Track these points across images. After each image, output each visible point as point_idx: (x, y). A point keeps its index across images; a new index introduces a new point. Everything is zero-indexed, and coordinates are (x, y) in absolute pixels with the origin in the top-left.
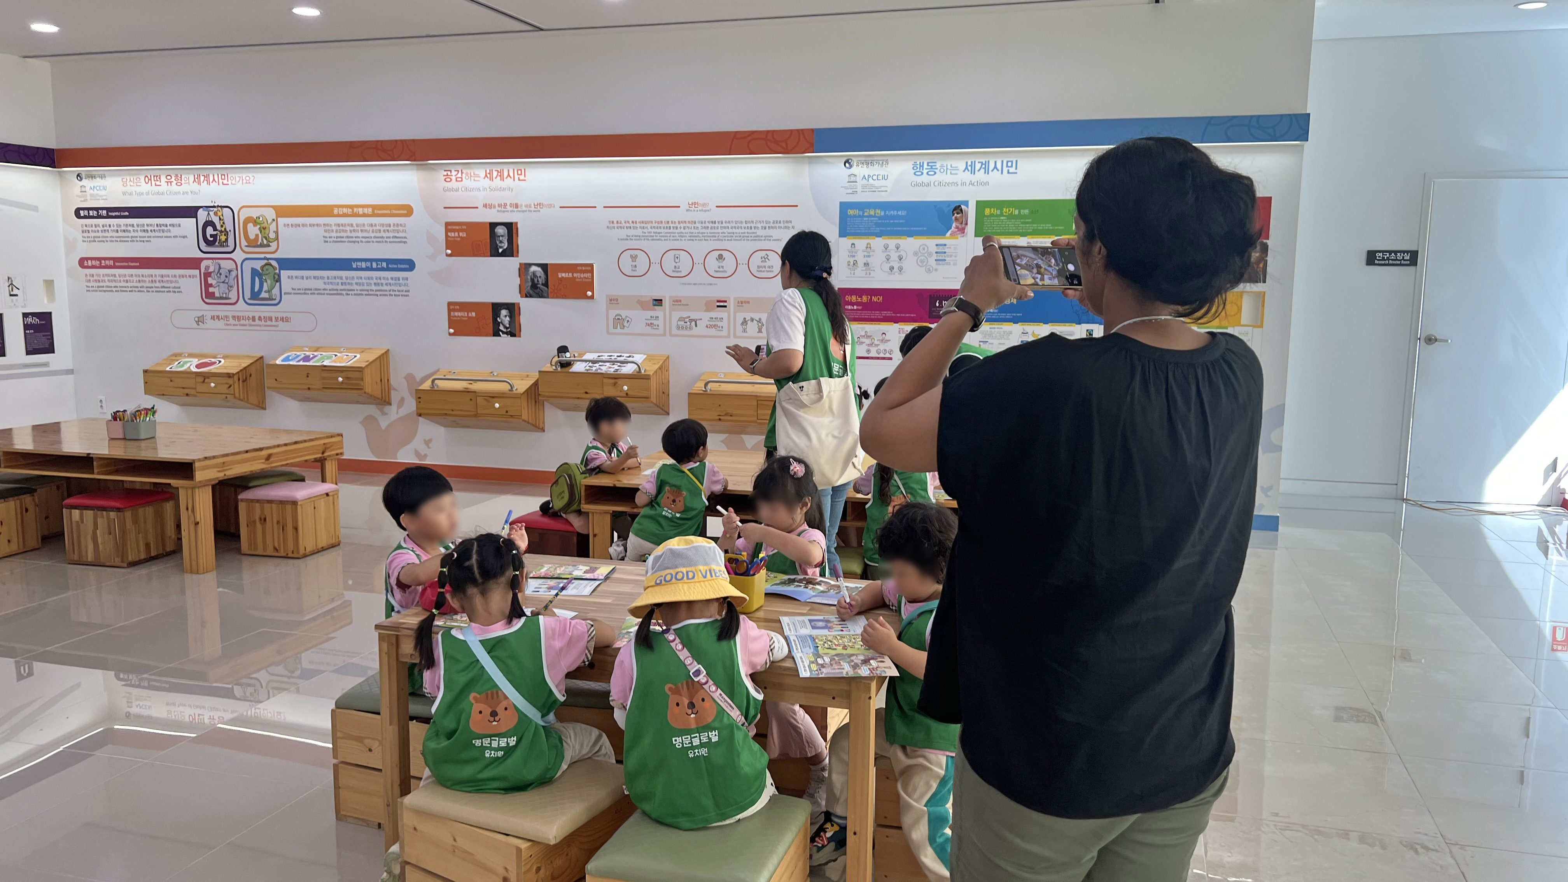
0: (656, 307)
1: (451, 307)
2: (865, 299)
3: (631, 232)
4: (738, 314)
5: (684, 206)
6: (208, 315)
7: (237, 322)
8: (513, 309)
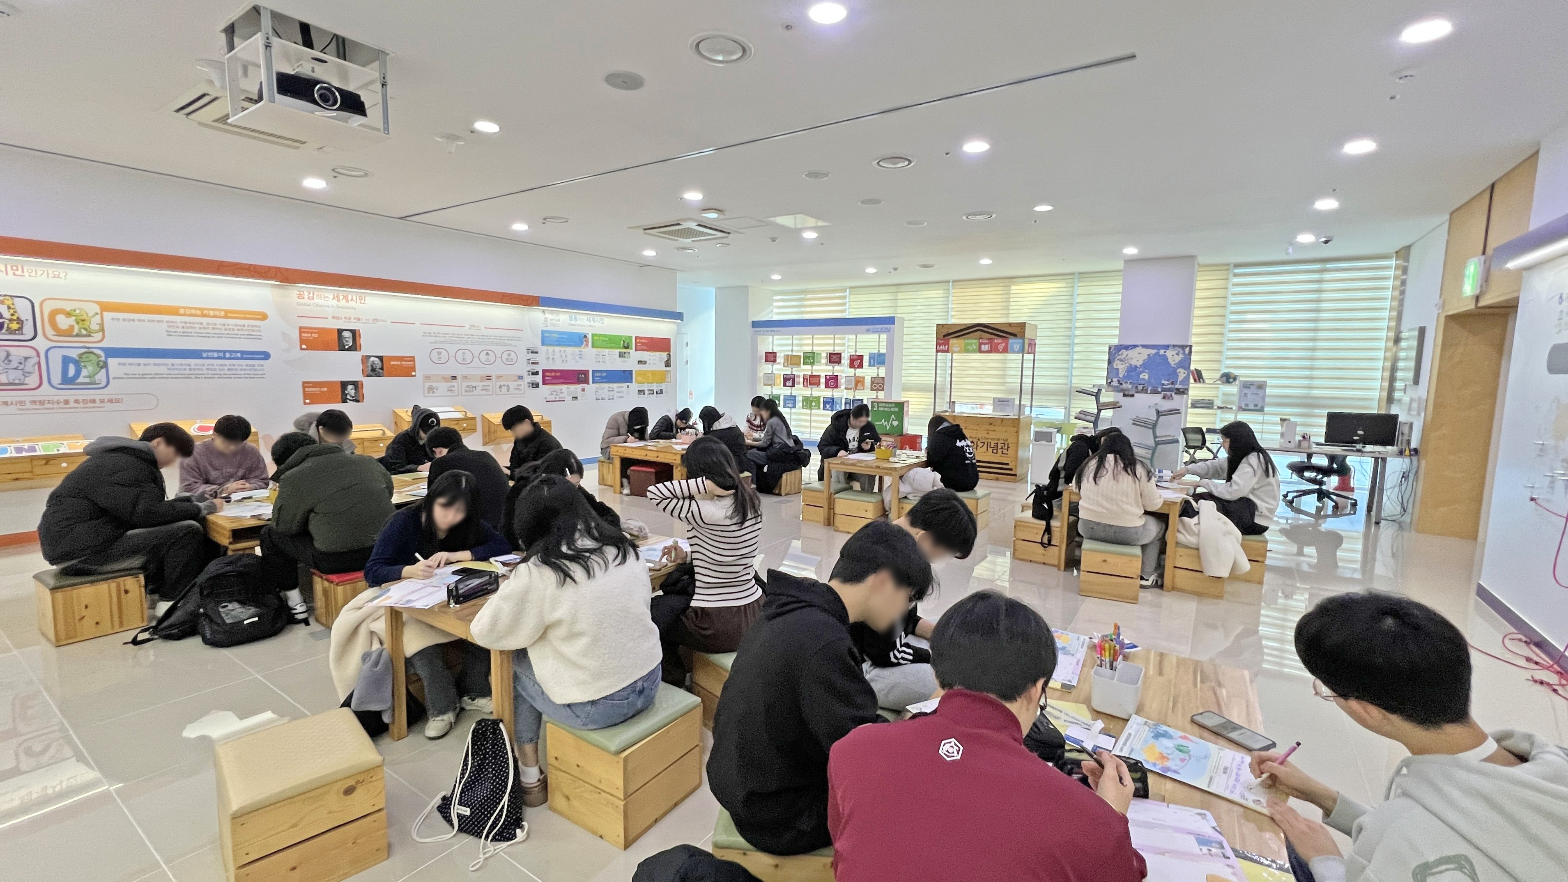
0: (453, 381)
1: (305, 385)
2: (553, 374)
3: (437, 339)
4: (497, 383)
5: (467, 326)
7: (39, 407)
8: (356, 385)
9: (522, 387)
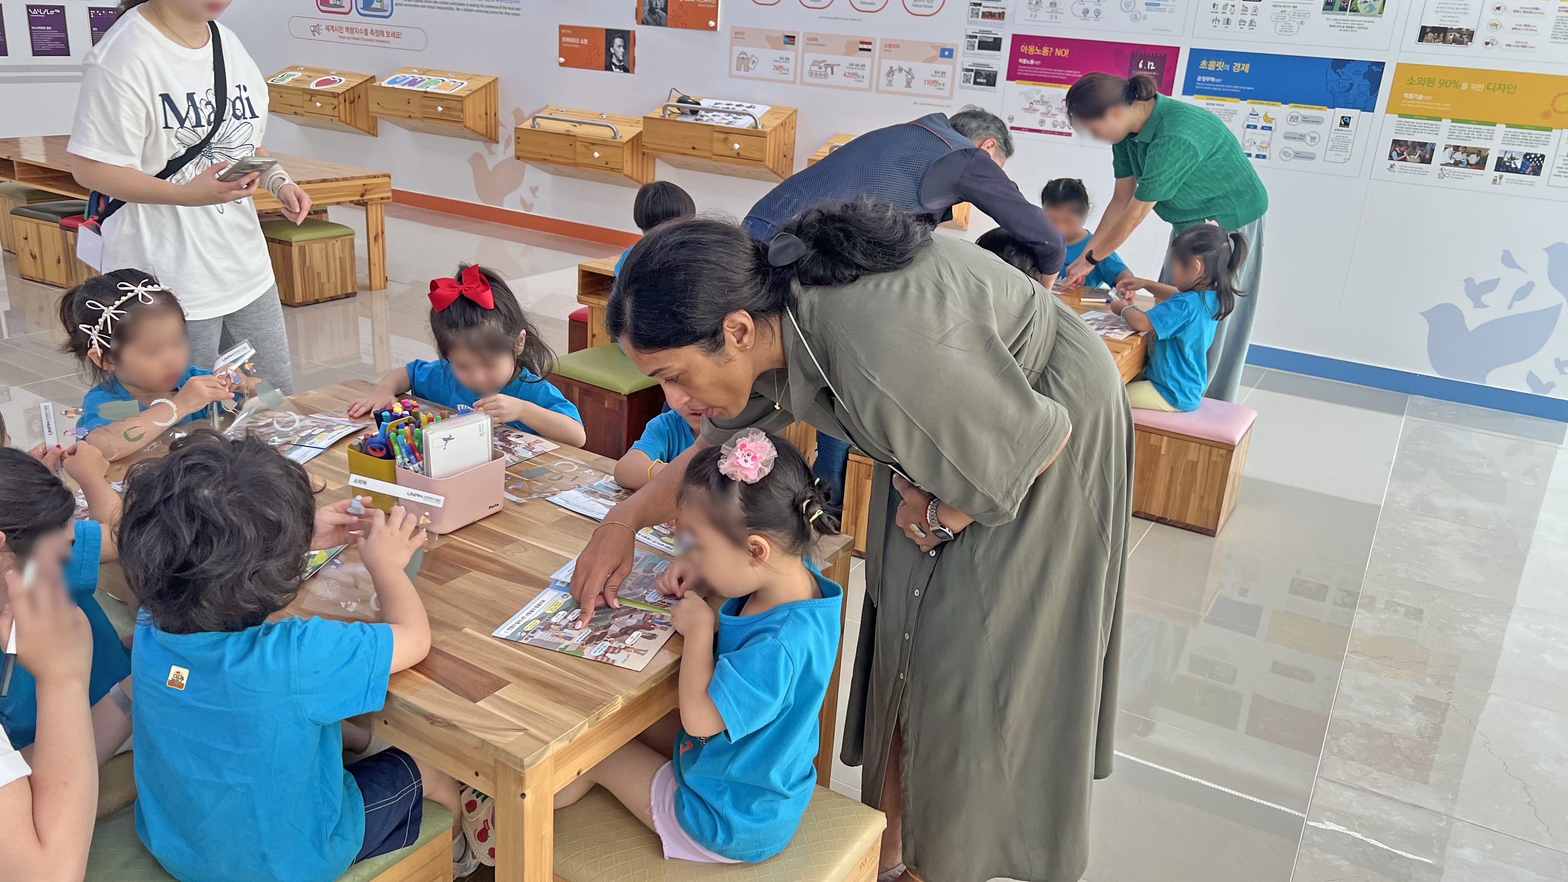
0: (787, 46)
1: (563, 31)
2: (1046, 51)
4: (883, 61)
6: (324, 24)
7: (350, 35)
8: (627, 37)
9: (947, 80)
